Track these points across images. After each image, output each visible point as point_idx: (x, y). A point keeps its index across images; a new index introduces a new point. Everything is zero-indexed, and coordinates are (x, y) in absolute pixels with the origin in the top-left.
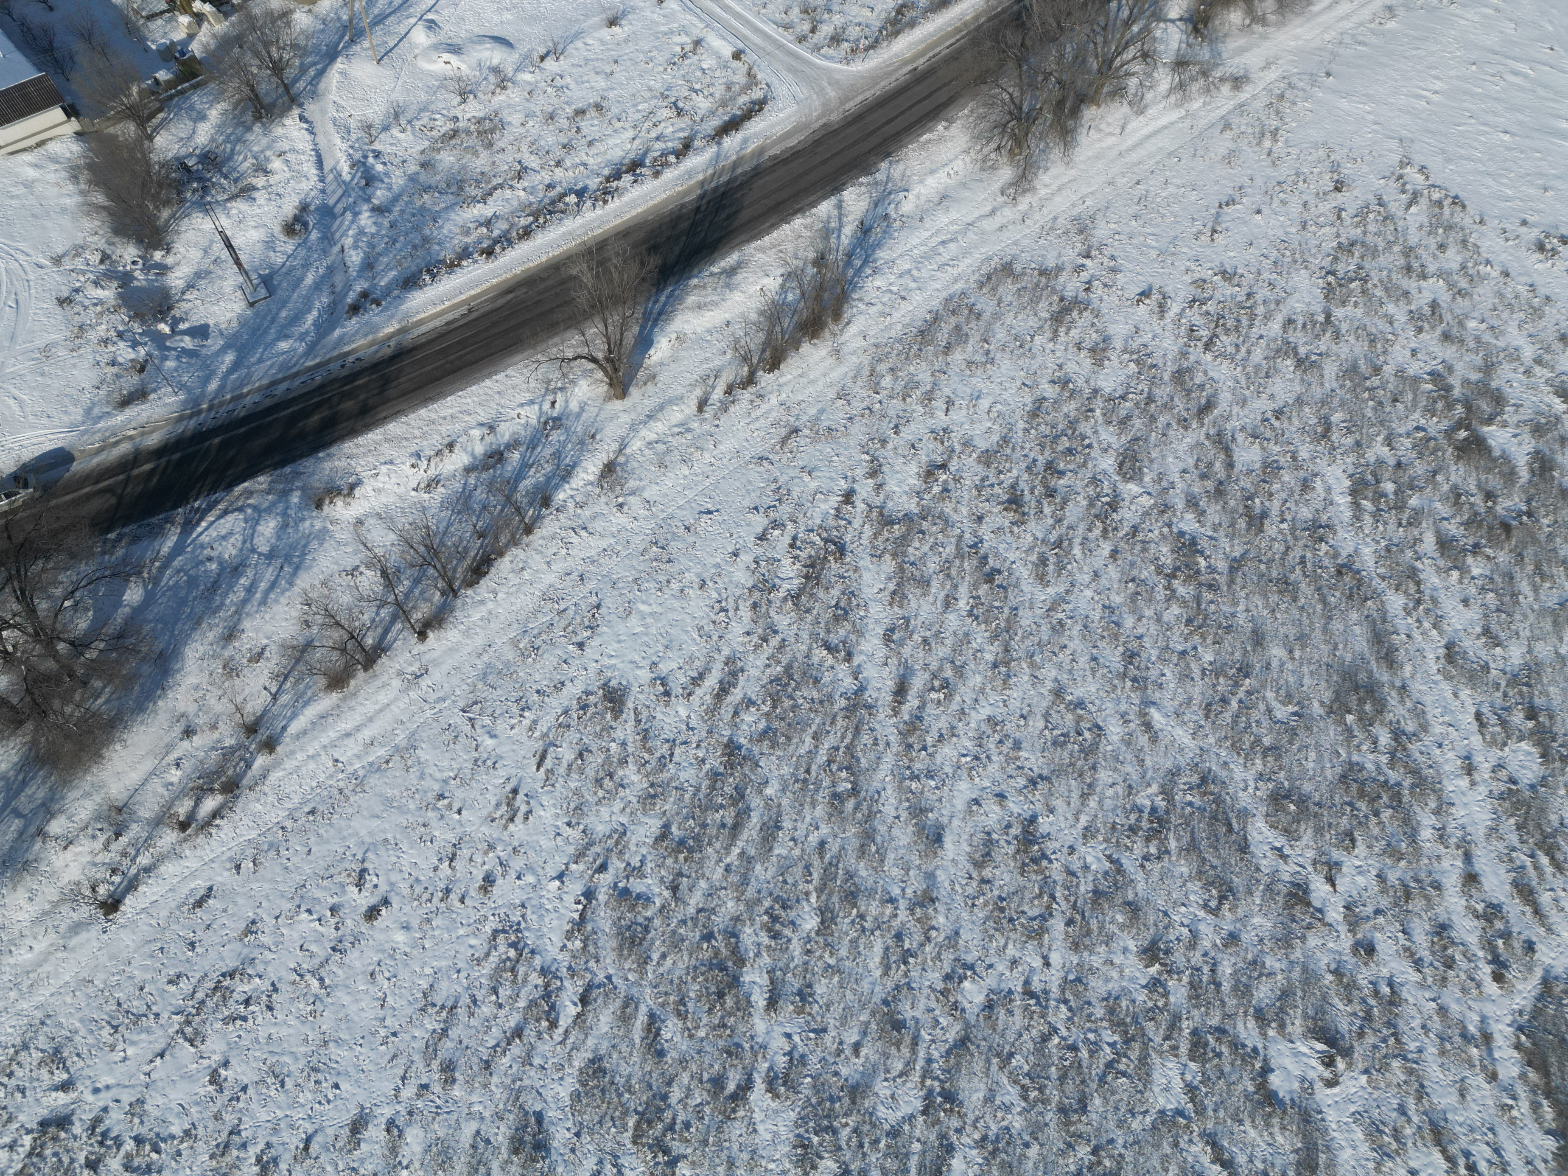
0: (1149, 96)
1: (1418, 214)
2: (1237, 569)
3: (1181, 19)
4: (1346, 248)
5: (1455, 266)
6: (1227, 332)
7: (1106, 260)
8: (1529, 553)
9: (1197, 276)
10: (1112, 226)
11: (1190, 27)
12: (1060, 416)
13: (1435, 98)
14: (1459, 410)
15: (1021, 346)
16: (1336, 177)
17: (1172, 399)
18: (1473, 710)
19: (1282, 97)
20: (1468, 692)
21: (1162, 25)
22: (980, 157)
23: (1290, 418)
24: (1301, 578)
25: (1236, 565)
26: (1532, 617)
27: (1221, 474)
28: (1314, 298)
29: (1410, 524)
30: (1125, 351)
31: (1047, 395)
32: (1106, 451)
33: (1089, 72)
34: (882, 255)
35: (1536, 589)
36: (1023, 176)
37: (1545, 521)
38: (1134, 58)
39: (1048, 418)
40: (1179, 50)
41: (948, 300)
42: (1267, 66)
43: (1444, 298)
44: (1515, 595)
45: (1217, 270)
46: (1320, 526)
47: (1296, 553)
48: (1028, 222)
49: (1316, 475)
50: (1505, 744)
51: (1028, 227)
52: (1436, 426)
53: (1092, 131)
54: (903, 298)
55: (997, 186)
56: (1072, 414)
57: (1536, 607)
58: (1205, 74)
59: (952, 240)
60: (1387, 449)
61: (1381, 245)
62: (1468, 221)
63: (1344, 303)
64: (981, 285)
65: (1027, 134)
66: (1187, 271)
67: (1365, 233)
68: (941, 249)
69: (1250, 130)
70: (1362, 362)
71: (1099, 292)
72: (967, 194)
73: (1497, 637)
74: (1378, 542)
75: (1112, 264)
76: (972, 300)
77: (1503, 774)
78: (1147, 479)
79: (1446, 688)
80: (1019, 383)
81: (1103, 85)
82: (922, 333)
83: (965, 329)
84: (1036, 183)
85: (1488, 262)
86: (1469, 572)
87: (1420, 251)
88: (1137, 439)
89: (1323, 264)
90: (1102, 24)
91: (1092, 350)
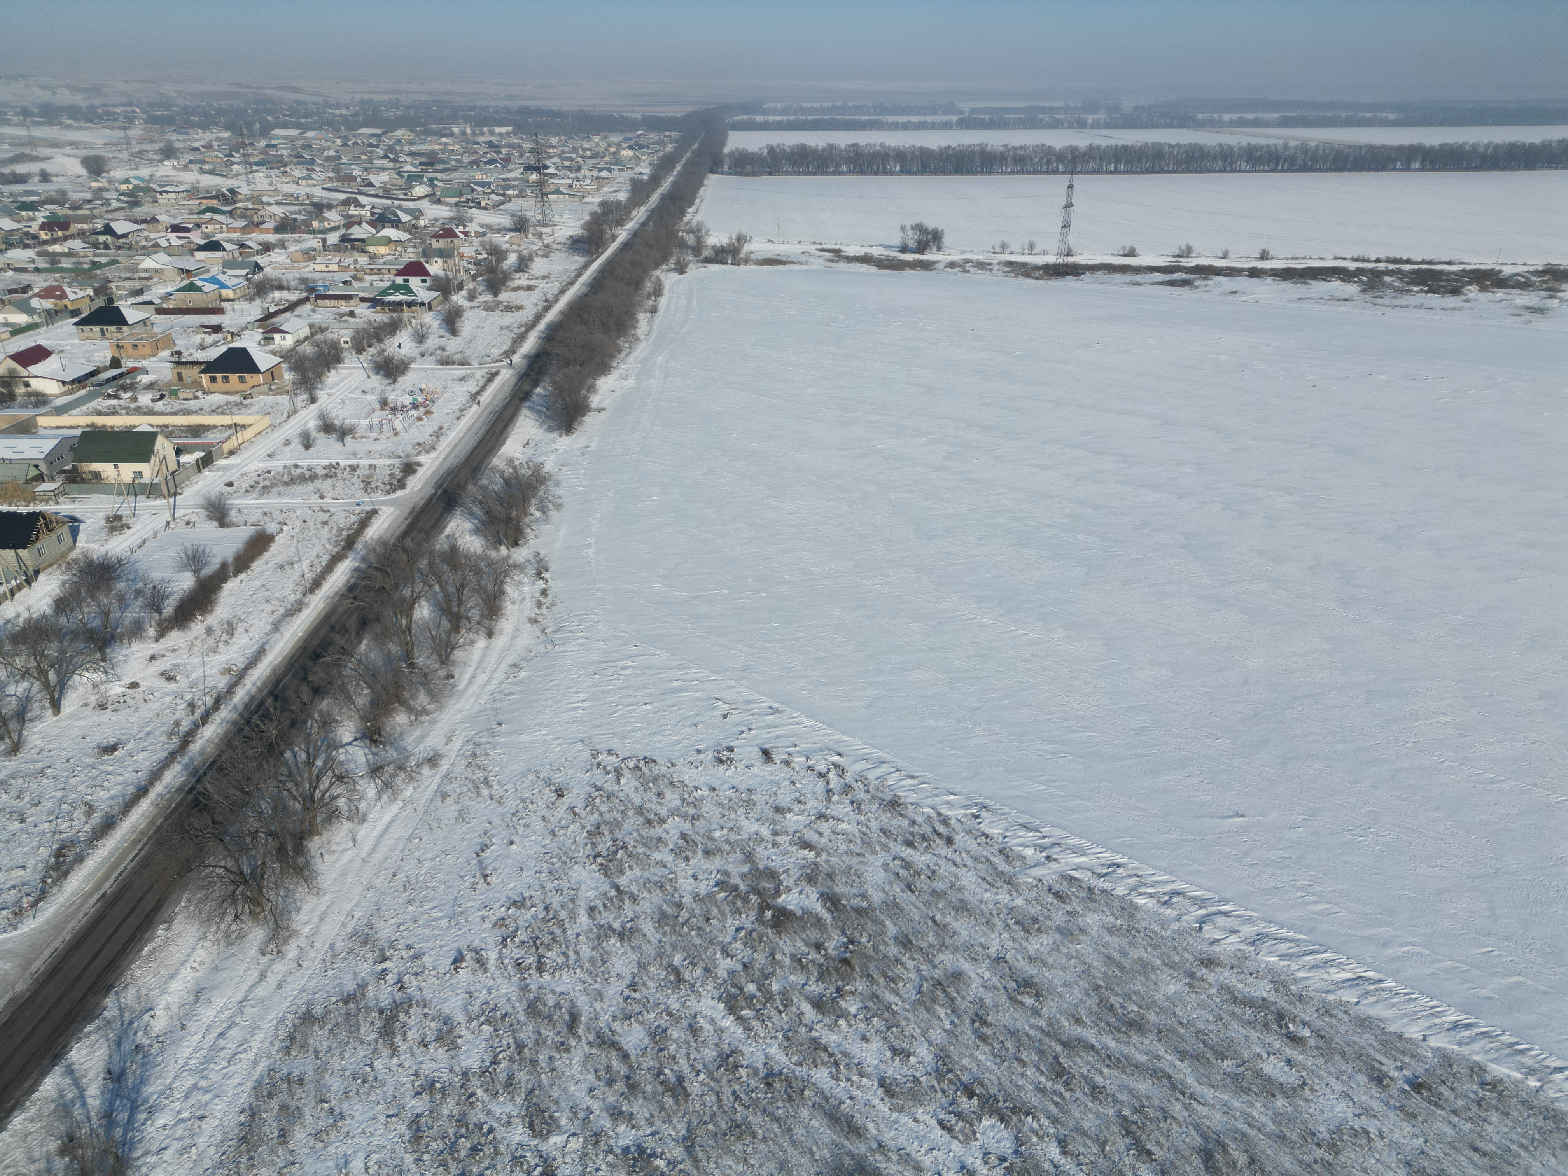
0: (363, 805)
1: (628, 783)
2: (693, 1145)
3: (356, 740)
4: (596, 832)
5: (678, 802)
6: (548, 947)
7: (403, 953)
8: (872, 969)
9: (494, 918)
10: (392, 921)
11: (368, 742)
12: (444, 1122)
13: (585, 704)
14: (754, 898)
15: (364, 1082)
16: (553, 788)
17: (540, 1034)
18: (934, 1123)
19: (474, 755)
20: (921, 1111)
21: (341, 750)
22: (220, 935)
23: (644, 984)
24: (745, 1112)
25: (689, 1143)
26: (910, 1016)
27: (624, 1070)
28: (598, 881)
29: (786, 1006)
30: (470, 1020)
31: (418, 1111)
32: (509, 1123)
33: (295, 813)
34: (151, 1089)
35: (897, 994)
36: (278, 927)
37: (864, 940)
38: (332, 784)
39: (434, 1132)
40: (368, 761)
41: (257, 1088)
42: (449, 739)
43: (687, 827)
44: (888, 1008)
45: (507, 905)
46: (728, 1056)
47: (727, 1093)
48: (305, 964)
49: (695, 1016)
50: (974, 1133)
51: (309, 968)
52: (747, 919)
53: (326, 857)
54: (201, 1118)
55: (254, 951)
56: (455, 1112)
57: (907, 1007)
58: (402, 768)
59: (230, 1027)
60: (729, 960)
61: (619, 816)
62: (664, 769)
63: (621, 872)
64: (287, 1050)
65: (261, 891)
66: (483, 919)
67: (601, 815)
68: (222, 1043)
69: (465, 789)
70: (665, 907)
71: (415, 983)
72: (224, 975)
73: (903, 1051)
74: (776, 1037)
75: (412, 952)
76: (285, 1071)
77: (992, 1158)
78: (563, 1122)
79: (905, 1119)
80: (382, 1119)
81: (315, 817)
82: (244, 1139)
83: (293, 1103)
84: (294, 926)
85: (696, 788)
86: (849, 1013)
87: (648, 805)
88: (532, 1091)
89: (587, 853)
90: (286, 772)
91: (439, 1039)
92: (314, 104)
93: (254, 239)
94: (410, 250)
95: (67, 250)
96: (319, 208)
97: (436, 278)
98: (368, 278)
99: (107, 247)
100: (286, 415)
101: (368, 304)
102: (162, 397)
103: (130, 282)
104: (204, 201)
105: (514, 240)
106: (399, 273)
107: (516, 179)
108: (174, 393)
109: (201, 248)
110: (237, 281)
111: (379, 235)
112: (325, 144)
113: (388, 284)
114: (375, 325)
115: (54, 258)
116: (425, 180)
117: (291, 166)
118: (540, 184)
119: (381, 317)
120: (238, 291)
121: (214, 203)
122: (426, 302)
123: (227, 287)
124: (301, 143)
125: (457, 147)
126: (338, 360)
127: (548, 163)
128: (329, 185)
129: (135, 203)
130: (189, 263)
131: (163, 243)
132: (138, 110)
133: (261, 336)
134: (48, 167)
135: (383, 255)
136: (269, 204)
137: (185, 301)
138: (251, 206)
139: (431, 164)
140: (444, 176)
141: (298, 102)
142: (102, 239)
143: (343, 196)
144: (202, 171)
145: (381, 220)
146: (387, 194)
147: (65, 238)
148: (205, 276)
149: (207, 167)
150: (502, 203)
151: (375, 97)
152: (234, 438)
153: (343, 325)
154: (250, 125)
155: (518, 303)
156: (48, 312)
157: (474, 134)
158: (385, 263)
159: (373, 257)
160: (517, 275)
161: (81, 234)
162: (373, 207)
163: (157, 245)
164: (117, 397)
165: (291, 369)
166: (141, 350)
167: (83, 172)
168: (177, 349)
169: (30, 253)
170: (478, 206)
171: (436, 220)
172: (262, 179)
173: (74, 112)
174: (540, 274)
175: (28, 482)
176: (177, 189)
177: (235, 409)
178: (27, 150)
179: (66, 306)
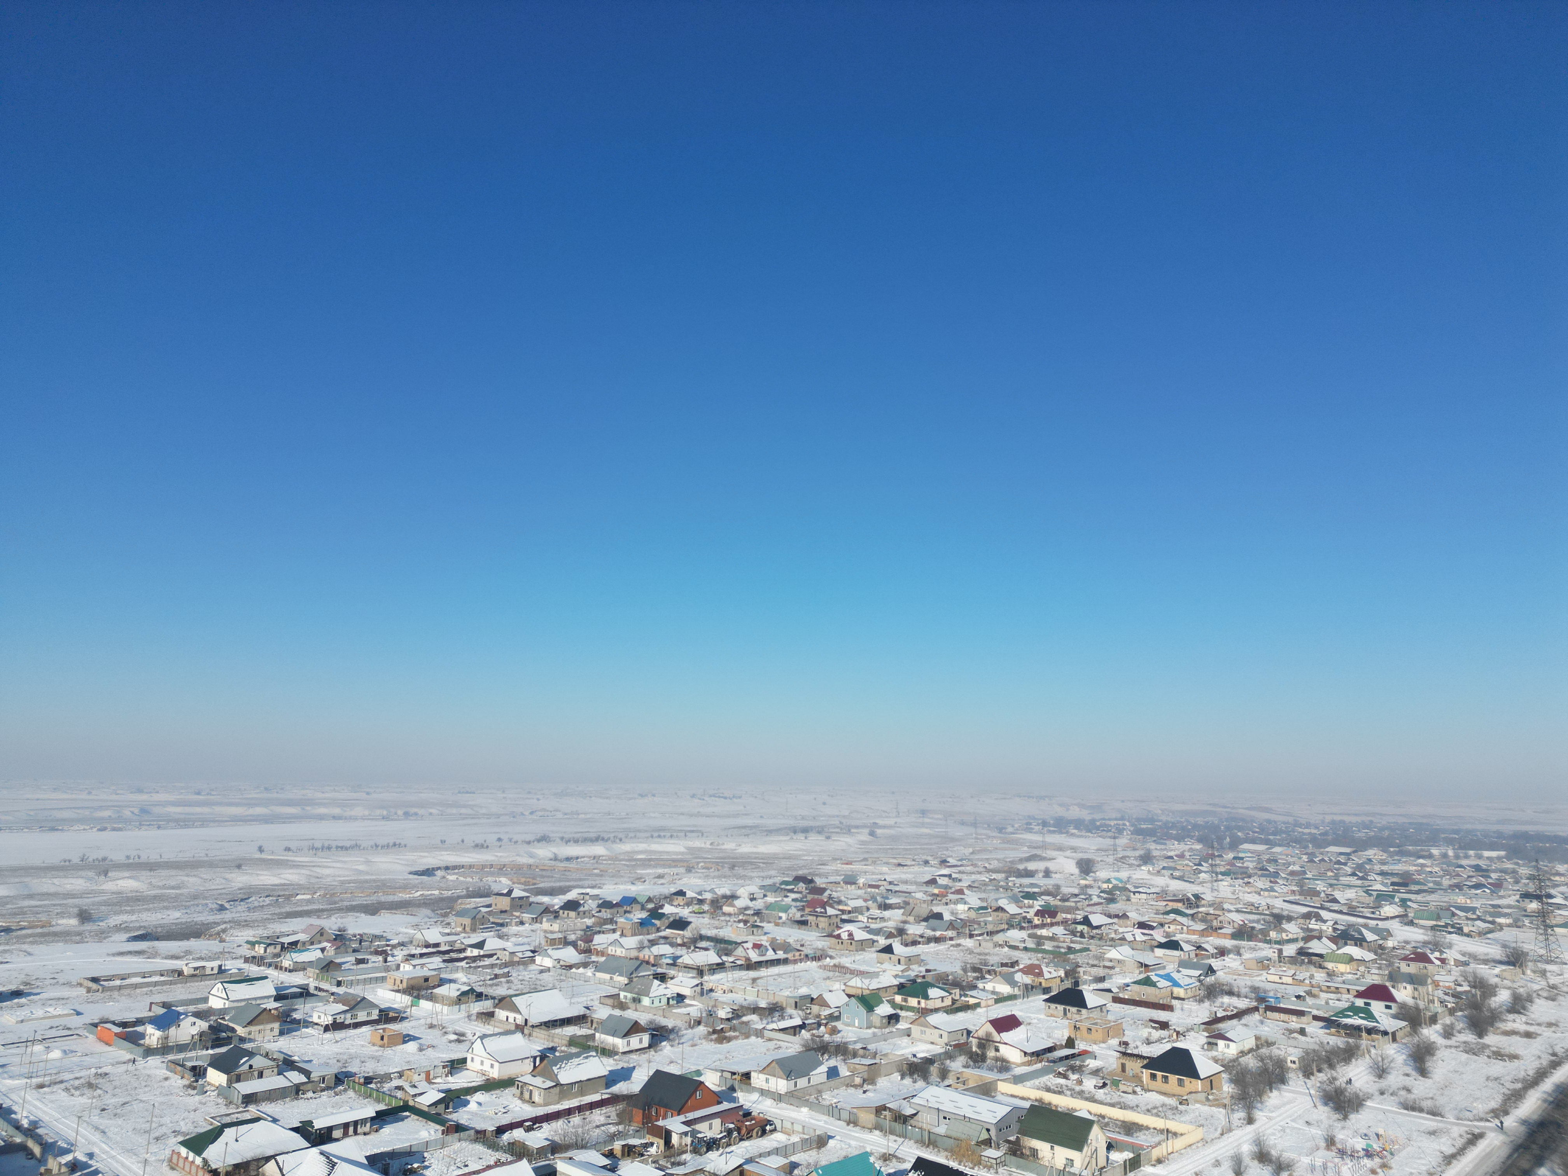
92: (1284, 823)
93: (1211, 943)
94: (1374, 971)
95: (1051, 935)
96: (1278, 919)
97: (1403, 1006)
98: (1323, 995)
99: (1082, 935)
100: (1219, 1131)
101: (1321, 1024)
102: (1104, 1085)
103: (1095, 969)
104: (1170, 904)
105: (1505, 974)
106: (1360, 995)
107: (1509, 907)
108: (1116, 1083)
109: (1161, 946)
110: (1188, 981)
111: (1340, 952)
112: (1291, 860)
113: (1344, 1005)
114: (1328, 1048)
115: (1040, 940)
116: (1397, 900)
117: (1255, 878)
118: (1543, 915)
119: (1336, 1041)
120: (1189, 991)
121: (1179, 906)
122: (1390, 1031)
123: (1179, 986)
124: (1267, 857)
125: (1437, 869)
126: (1283, 1080)
127: (1552, 892)
128: (1292, 898)
129: (1112, 900)
130: (1148, 958)
131: (1129, 937)
132: (1128, 824)
133: (1205, 1040)
134: (1051, 865)
135: (1342, 974)
136: (1230, 911)
137: (1139, 994)
138: (1212, 912)
139: (1405, 885)
140: (1419, 897)
141: (1269, 821)
142: (1080, 928)
143: (1305, 910)
144: (1173, 877)
145: (1343, 937)
146: (1352, 911)
147: (1052, 925)
148: (1161, 972)
149: (1177, 874)
150: (1491, 931)
151: (1347, 819)
152: (1164, 1144)
153: (1291, 1042)
154: (1220, 839)
155: (1512, 1050)
156: (1026, 985)
157: (1457, 857)
158: (1344, 982)
159: (1331, 974)
160: (1511, 1017)
161: (1064, 922)
162: (1336, 923)
163: (1123, 939)
164: (1065, 1077)
165: (1231, 1081)
166: (1094, 1035)
167: (1076, 871)
168: (1125, 1039)
169: (1023, 934)
170: (1460, 931)
171: (1407, 942)
172: (1225, 888)
173: (1079, 824)
174: (1545, 1019)
175: (979, 1144)
176: (1148, 891)
177: (1169, 1113)
178: (1039, 852)
179: (1040, 983)
